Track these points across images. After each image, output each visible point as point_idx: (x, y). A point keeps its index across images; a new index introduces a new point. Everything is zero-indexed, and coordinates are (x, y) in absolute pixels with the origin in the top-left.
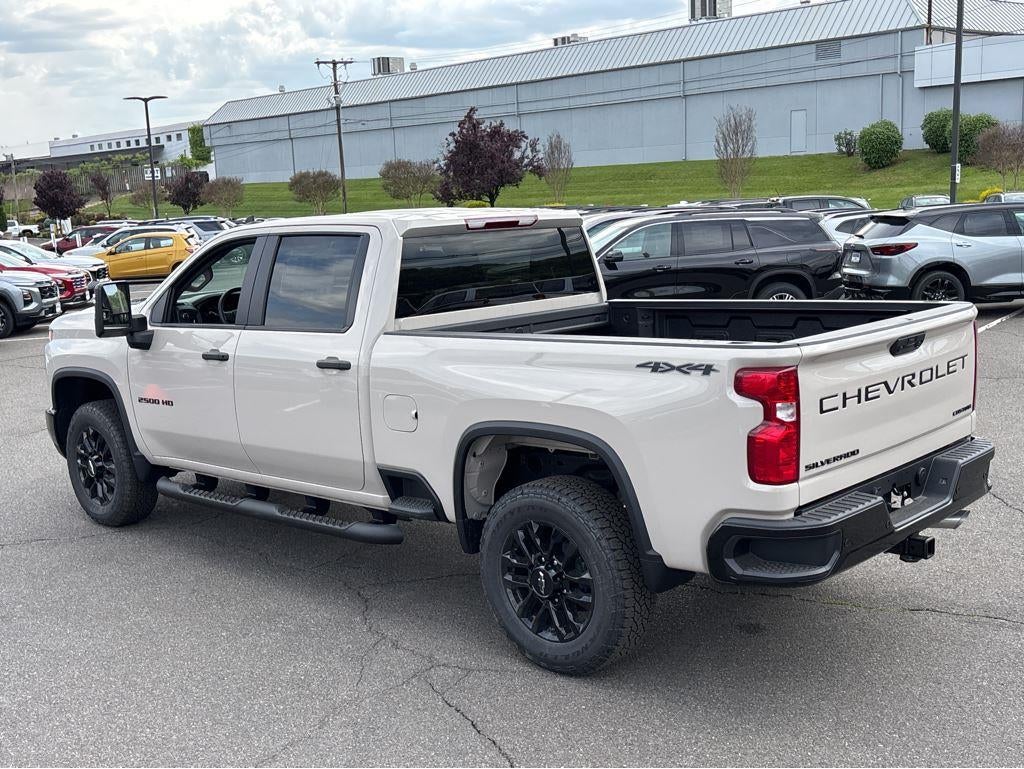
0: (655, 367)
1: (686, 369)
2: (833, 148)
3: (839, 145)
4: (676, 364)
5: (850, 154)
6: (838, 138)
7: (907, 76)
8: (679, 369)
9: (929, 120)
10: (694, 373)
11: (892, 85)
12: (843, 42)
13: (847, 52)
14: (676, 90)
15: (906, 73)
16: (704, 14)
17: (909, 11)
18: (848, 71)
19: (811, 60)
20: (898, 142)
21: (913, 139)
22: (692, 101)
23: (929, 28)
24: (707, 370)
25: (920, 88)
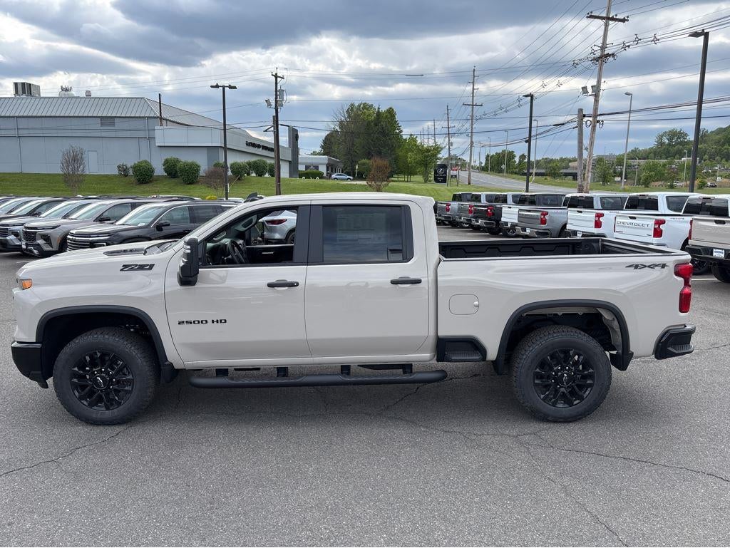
0: (636, 267)
1: (652, 266)
2: (116, 172)
3: (119, 170)
4: (647, 264)
5: (126, 176)
6: (119, 167)
7: (152, 140)
8: (649, 267)
9: (167, 162)
10: (656, 268)
11: (144, 144)
12: (116, 120)
13: (118, 124)
14: (14, 133)
15: (151, 138)
16: (24, 92)
17: (149, 109)
18: (120, 134)
19: (99, 126)
20: (153, 171)
21: (159, 170)
22: (22, 139)
23: (161, 118)
24: (664, 266)
25: (159, 146)
